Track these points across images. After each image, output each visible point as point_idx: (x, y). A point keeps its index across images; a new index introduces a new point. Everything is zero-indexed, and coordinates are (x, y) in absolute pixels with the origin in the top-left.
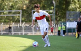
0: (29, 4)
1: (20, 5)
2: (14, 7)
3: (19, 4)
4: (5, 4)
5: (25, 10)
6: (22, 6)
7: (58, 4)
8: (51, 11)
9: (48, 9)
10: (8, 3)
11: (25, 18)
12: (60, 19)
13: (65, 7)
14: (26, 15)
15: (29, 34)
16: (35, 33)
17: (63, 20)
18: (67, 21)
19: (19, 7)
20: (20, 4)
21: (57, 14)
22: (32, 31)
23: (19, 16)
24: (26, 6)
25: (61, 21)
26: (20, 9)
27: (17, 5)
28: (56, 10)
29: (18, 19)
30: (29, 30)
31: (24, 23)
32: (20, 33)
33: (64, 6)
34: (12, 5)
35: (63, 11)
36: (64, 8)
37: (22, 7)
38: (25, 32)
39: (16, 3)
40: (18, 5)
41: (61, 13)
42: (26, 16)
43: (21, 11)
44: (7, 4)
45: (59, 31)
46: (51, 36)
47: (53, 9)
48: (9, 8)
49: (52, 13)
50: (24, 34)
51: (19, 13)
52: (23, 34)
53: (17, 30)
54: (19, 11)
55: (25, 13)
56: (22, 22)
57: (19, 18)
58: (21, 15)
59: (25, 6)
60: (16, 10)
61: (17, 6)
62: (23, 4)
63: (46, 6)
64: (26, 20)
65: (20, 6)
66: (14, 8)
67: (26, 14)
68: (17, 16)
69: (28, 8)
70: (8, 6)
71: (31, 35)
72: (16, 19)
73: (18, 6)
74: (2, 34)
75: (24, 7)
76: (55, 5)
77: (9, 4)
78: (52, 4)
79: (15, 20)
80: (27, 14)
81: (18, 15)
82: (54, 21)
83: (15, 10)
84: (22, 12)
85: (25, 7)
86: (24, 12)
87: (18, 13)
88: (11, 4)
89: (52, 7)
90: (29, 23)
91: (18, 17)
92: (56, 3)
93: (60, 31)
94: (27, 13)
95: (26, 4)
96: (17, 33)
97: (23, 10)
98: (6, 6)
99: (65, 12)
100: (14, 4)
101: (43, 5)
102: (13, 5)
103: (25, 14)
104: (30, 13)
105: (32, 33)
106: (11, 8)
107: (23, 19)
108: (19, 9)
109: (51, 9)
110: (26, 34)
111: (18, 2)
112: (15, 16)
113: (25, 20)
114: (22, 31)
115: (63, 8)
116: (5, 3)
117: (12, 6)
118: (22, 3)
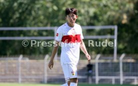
0: (136, 12)
1: (113, 13)
2: (100, 18)
3: (111, 10)
5: (125, 25)
6: (117, 15)
10: (86, 9)
11: (126, 45)
15: (135, 83)
19: (111, 19)
20: (114, 10)
23: (111, 40)
24: (128, 16)
26: (115, 22)
27: (106, 13)
30: (135, 73)
31: (123, 55)
32: (113, 78)
34: (95, 14)
37: (120, 19)
38: (127, 77)
39: (104, 9)
40: (109, 13)
42: (127, 39)
43: (116, 28)
44: (83, 11)
48: (88, 20)
50: (124, 82)
51: (112, 32)
52: (121, 83)
53: (105, 73)
55: (126, 31)
56: (119, 52)
58: (115, 37)
59: (125, 17)
60: (105, 25)
61: (106, 17)
62: (120, 11)
64: (128, 50)
65: (114, 17)
66: (99, 21)
69: (132, 19)
70: (86, 17)
73: (109, 16)
75: (123, 19)
77: (88, 12)
80: (130, 35)
81: (109, 36)
83: (102, 25)
84: (118, 31)
85: (125, 19)
86: (124, 29)
87: (109, 31)
88: (92, 11)
90: (135, 55)
94: (130, 31)
95: (127, 12)
96: (108, 79)
97: (121, 26)
98: (81, 15)
100: (100, 11)
102: (98, 13)
103: (126, 34)
106: (92, 21)
107: (121, 46)
108: (112, 24)
110: (128, 81)
111: (109, 7)
113: (125, 48)
114: (119, 75)
116: (80, 8)
117: (95, 17)
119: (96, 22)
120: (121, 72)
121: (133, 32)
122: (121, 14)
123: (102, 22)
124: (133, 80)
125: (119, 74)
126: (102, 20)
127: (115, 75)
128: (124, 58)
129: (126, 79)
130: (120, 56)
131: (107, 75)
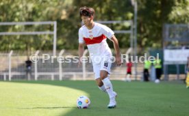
0: (75, 7)
1: (52, 9)
2: (39, 14)
3: (51, 6)
4: (17, 7)
5: (64, 21)
6: (57, 11)
7: (144, 7)
8: (127, 24)
9: (120, 18)
10: (24, 4)
11: (65, 40)
12: (150, 41)
13: (161, 14)
14: (66, 32)
15: (74, 79)
16: (89, 76)
17: (154, 45)
18: (164, 47)
19: (50, 14)
21: (142, 29)
22: (82, 71)
23: (51, 36)
24: (67, 12)
25: (151, 46)
26: (54, 18)
27: (45, 8)
28: (138, 21)
29: (47, 42)
30: (74, 69)
31: (62, 51)
32: (52, 74)
33: (159, 12)
34: (34, 9)
35: (156, 23)
36: (158, 16)
37: (59, 14)
38: (66, 73)
39: (43, 4)
40: (48, 9)
41: (151, 27)
42: (67, 35)
43: (55, 24)
44: (21, 6)
45: (146, 71)
46: (127, 81)
47: (133, 18)
48: (27, 15)
49: (129, 28)
50: (63, 78)
51: (51, 28)
52: (61, 79)
53: (45, 69)
54: (51, 23)
55: (66, 27)
56: (59, 48)
57: (51, 40)
58: (55, 33)
59: (64, 12)
60: (44, 21)
61: (45, 12)
62: (59, 7)
63: (114, 11)
64: (68, 46)
65: (53, 12)
66: (38, 17)
67: (68, 29)
68: (45, 35)
69: (71, 15)
70: (25, 12)
71: (80, 79)
72: (44, 42)
73: (48, 12)
74: (10, 79)
75: (62, 15)
76: (136, 10)
77: (27, 8)
78: (129, 7)
79: (41, 44)
80: (70, 31)
81: (48, 32)
82: (133, 47)
83: (41, 21)
84: (58, 26)
85: (64, 15)
86: (63, 25)
87: (48, 27)
88: (31, 6)
89: (130, 15)
90: (74, 51)
91: (47, 38)
92: (138, 4)
93: (150, 71)
94: (69, 27)
95: (66, 8)
96: (47, 76)
97: (60, 22)
98: (19, 11)
99: (160, 26)
100: (39, 6)
101: (107, 9)
102: (37, 8)
103: (66, 30)
104: (76, 27)
105: (82, 76)
106: (31, 17)
107: (60, 42)
108: (51, 19)
109: (127, 19)
110: (68, 77)
111: (48, 3)
112: (41, 36)
113: (65, 44)
115: (155, 15)
116: (18, 4)
117: (34, 12)
118: (59, 4)
119: (34, 17)
120: (60, 68)
121: (72, 28)
122: (61, 10)
123: (41, 18)
124: (72, 76)
125: (59, 70)
126: (41, 15)
127: (54, 72)
128: (63, 55)
129: (66, 75)
130: (59, 52)
131: (46, 71)
